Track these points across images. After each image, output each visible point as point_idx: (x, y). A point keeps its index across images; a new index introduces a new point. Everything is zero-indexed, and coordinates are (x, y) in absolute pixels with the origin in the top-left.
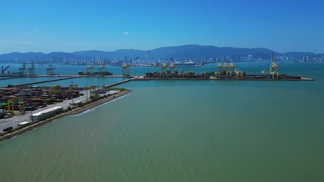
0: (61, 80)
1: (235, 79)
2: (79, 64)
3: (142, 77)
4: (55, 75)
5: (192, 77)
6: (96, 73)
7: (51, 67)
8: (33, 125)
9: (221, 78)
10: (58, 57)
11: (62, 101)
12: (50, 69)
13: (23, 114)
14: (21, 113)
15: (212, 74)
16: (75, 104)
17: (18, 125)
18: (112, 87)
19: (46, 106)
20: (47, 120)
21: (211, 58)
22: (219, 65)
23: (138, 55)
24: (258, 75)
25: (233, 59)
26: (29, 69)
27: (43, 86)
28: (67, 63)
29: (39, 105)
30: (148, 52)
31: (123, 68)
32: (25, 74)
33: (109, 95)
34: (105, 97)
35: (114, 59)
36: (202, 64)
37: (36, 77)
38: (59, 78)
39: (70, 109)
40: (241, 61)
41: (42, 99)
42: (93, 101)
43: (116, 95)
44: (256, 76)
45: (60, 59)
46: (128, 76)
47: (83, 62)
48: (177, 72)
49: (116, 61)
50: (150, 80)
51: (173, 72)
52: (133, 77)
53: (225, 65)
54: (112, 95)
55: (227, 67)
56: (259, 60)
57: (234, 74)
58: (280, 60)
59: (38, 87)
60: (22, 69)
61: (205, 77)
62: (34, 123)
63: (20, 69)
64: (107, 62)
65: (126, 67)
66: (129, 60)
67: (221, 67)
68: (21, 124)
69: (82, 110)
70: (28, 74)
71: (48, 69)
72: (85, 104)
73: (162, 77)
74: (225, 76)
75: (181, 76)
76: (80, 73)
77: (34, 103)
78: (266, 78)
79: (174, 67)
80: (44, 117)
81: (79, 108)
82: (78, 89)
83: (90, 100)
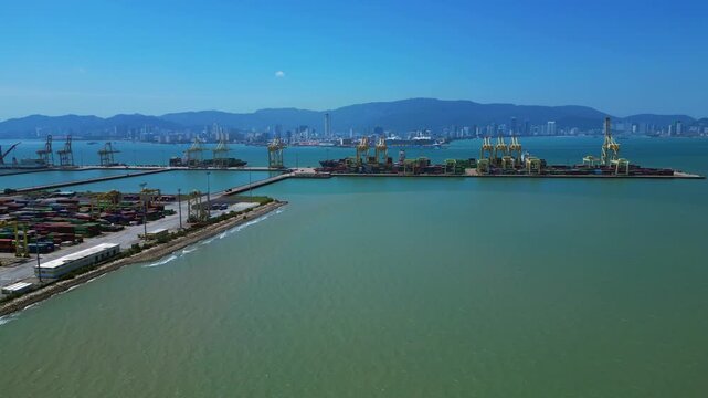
0: (128, 176)
1: (523, 176)
2: (173, 142)
3: (311, 171)
4: (117, 165)
5: (423, 170)
6: (210, 162)
7: (108, 149)
8: (39, 292)
9: (492, 172)
10: (129, 126)
11: (122, 229)
12: (106, 153)
13: (22, 262)
14: (19, 259)
15: (471, 163)
16: (151, 237)
17: (4, 292)
18: (241, 194)
19: (81, 241)
20: (77, 277)
21: (466, 129)
22: (487, 142)
23: (305, 121)
24: (574, 167)
25: (514, 128)
26: (60, 153)
27: (85, 191)
28: (150, 139)
29: (64, 239)
30: (327, 114)
31: (271, 150)
32: (50, 162)
33: (233, 214)
34: (224, 217)
35: (254, 130)
36: (447, 142)
37: (75, 169)
38: (125, 173)
39: (137, 249)
40: (532, 135)
41: (73, 223)
42: (194, 228)
43: (250, 214)
44: (569, 168)
45: (133, 130)
46: (281, 169)
47: (184, 136)
48: (390, 160)
49: (257, 135)
50: (331, 176)
51: (381, 160)
52: (292, 171)
53: (500, 143)
54: (240, 213)
55: (504, 149)
56: (572, 132)
57: (520, 165)
58: (619, 132)
59: (74, 195)
60: (44, 152)
61: (455, 171)
62: (44, 287)
63: (40, 153)
64: (236, 137)
65: (276, 149)
66: (284, 132)
67: (490, 149)
68: (9, 288)
69: (167, 250)
70: (57, 163)
71: (101, 153)
72: (174, 236)
73: (357, 170)
74: (499, 169)
75: (401, 169)
76: (173, 162)
77: (53, 234)
78: (594, 173)
79: (384, 149)
80: (70, 272)
81: (159, 246)
82: (164, 199)
83: (188, 226)
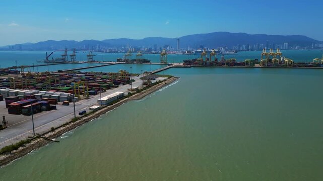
2: (111, 52)
3: (182, 64)
4: (94, 61)
5: (233, 64)
6: (135, 60)
7: (91, 54)
8: (103, 110)
9: (268, 66)
10: (90, 45)
11: (118, 87)
12: (90, 56)
13: (88, 98)
15: (256, 61)
16: (133, 90)
17: (90, 109)
18: (156, 74)
19: (105, 91)
21: (244, 46)
23: (168, 43)
25: (267, 46)
26: (71, 56)
27: (90, 72)
28: (100, 51)
30: (178, 39)
33: (160, 82)
34: (157, 83)
38: (101, 65)
39: (130, 95)
41: (99, 83)
43: (166, 82)
45: (92, 47)
46: (166, 64)
47: (115, 49)
48: (216, 60)
49: (146, 49)
50: (191, 67)
51: (212, 60)
52: (172, 65)
53: (271, 52)
54: (162, 81)
56: (296, 48)
57: (281, 62)
59: (86, 73)
60: (64, 55)
61: (250, 65)
62: (103, 108)
63: (63, 56)
64: (137, 50)
65: (164, 54)
67: (266, 54)
68: (92, 107)
70: (70, 60)
71: (88, 56)
72: (142, 90)
73: (203, 64)
74: (272, 64)
75: (223, 64)
76: (118, 60)
77: (94, 88)
79: (214, 55)
80: (111, 102)
81: (138, 94)
83: (145, 86)
